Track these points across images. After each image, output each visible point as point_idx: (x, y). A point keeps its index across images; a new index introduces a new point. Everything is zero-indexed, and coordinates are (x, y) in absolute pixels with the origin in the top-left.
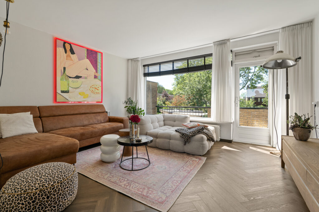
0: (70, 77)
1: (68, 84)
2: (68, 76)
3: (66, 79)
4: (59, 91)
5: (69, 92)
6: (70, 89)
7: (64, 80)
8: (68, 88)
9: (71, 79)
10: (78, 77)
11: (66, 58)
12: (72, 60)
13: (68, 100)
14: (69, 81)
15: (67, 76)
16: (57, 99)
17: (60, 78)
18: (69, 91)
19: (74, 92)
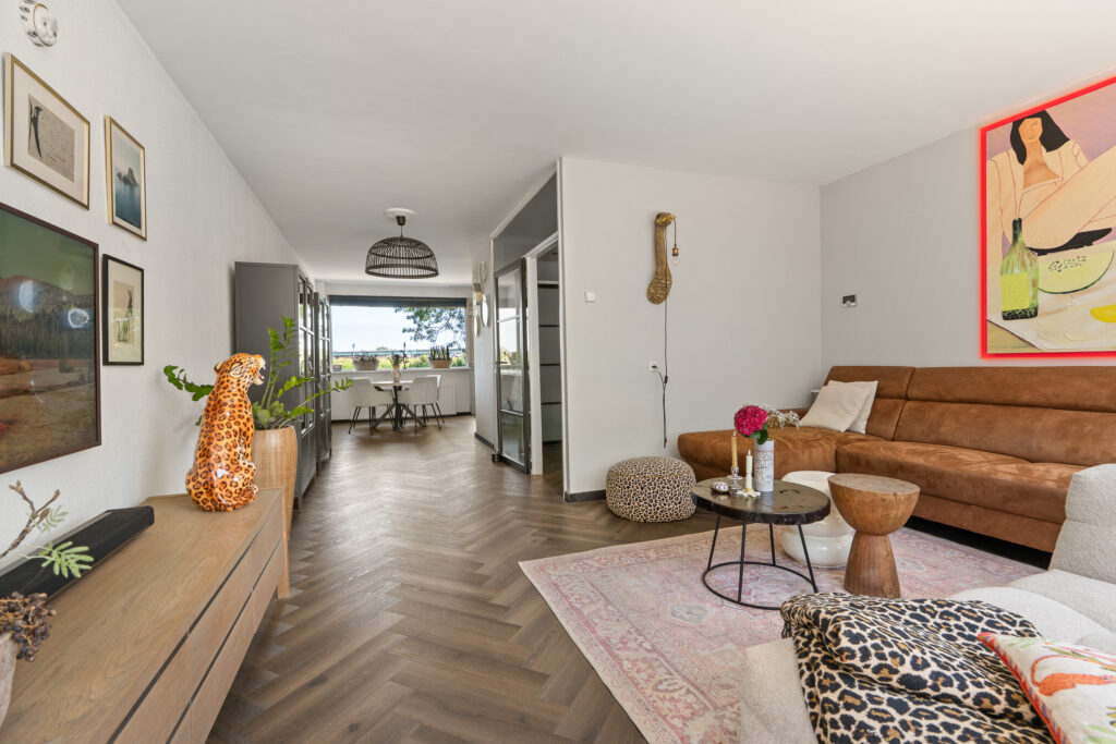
0: (1042, 252)
1: (1034, 283)
2: (1032, 249)
3: (1024, 264)
4: (994, 316)
5: (1036, 314)
6: (1043, 301)
7: (1016, 271)
8: (1034, 297)
9: (1049, 255)
10: (1083, 240)
11: (1025, 180)
12: (1053, 175)
13: (1033, 346)
14: (1037, 270)
15: (1026, 252)
16: (989, 344)
17: (999, 267)
18: (1036, 309)
19: (1065, 309)
